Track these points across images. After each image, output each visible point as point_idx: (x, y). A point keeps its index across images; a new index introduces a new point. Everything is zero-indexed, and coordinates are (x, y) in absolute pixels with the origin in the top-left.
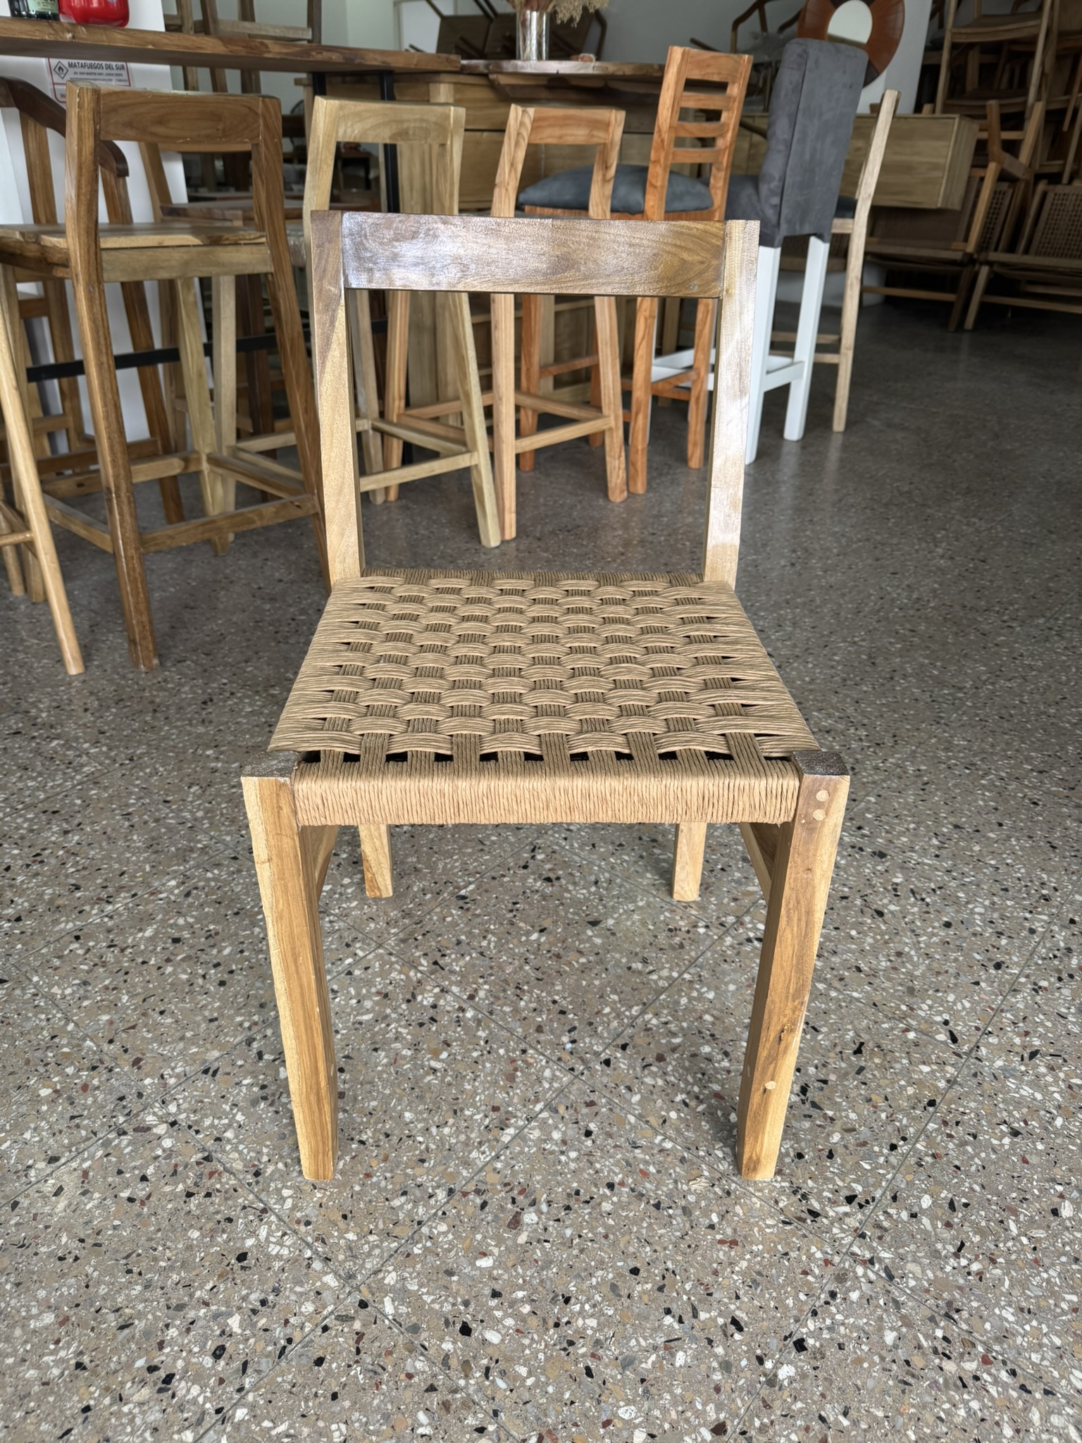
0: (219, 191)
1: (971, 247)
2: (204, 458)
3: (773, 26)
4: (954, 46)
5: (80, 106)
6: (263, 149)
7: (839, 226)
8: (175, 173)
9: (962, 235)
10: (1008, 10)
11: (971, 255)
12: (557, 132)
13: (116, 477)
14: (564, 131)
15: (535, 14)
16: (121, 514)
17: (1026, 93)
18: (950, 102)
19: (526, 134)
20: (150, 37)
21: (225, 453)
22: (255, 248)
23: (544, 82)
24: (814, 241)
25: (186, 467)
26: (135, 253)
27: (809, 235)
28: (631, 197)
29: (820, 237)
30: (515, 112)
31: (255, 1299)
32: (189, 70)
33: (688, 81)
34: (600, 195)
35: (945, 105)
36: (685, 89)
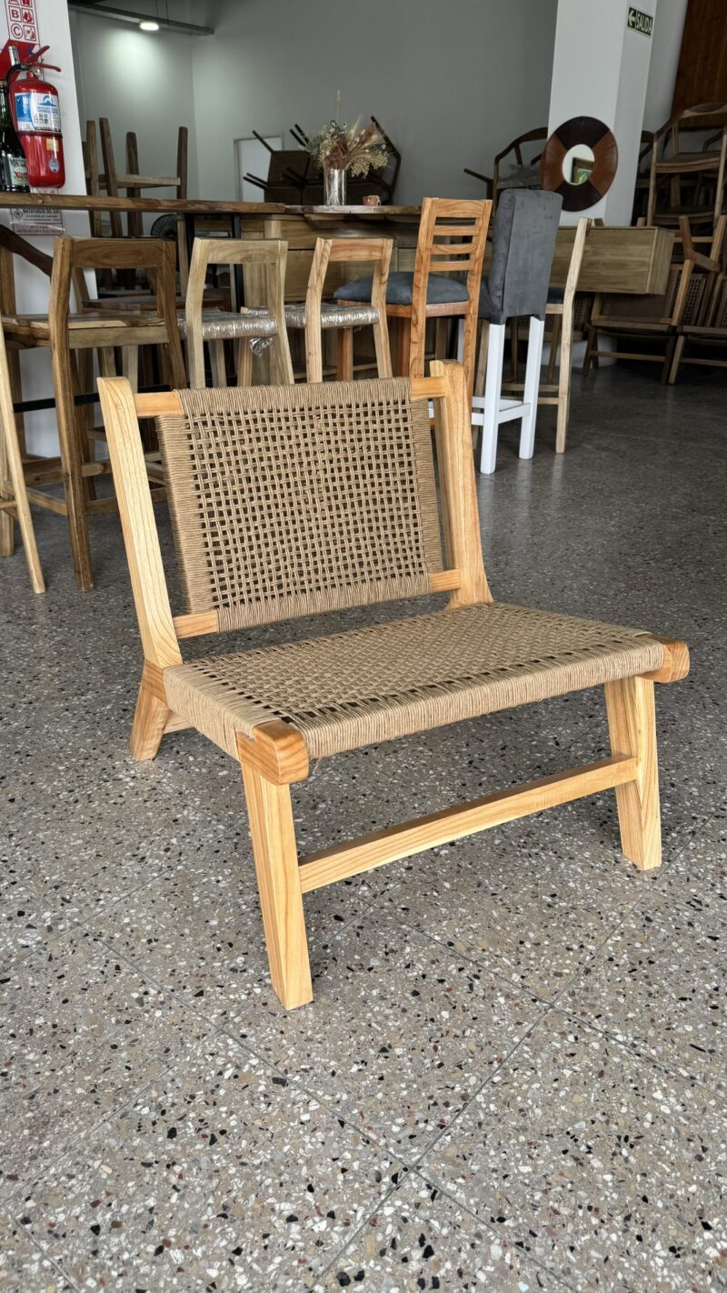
1: (675, 322)
3: (526, 160)
4: (658, 176)
5: (63, 249)
6: (164, 271)
7: (552, 309)
9: (668, 314)
10: (700, 149)
11: (675, 328)
12: (348, 253)
13: (72, 466)
14: (353, 253)
15: (336, 172)
16: (74, 489)
17: (713, 210)
18: (658, 216)
19: (327, 255)
22: (158, 328)
24: (532, 319)
25: (105, 470)
26: (87, 332)
27: (530, 316)
28: (404, 293)
29: (537, 317)
30: (320, 243)
31: (183, 833)
32: (95, 213)
33: (438, 219)
34: (378, 293)
35: (654, 218)
36: (436, 224)
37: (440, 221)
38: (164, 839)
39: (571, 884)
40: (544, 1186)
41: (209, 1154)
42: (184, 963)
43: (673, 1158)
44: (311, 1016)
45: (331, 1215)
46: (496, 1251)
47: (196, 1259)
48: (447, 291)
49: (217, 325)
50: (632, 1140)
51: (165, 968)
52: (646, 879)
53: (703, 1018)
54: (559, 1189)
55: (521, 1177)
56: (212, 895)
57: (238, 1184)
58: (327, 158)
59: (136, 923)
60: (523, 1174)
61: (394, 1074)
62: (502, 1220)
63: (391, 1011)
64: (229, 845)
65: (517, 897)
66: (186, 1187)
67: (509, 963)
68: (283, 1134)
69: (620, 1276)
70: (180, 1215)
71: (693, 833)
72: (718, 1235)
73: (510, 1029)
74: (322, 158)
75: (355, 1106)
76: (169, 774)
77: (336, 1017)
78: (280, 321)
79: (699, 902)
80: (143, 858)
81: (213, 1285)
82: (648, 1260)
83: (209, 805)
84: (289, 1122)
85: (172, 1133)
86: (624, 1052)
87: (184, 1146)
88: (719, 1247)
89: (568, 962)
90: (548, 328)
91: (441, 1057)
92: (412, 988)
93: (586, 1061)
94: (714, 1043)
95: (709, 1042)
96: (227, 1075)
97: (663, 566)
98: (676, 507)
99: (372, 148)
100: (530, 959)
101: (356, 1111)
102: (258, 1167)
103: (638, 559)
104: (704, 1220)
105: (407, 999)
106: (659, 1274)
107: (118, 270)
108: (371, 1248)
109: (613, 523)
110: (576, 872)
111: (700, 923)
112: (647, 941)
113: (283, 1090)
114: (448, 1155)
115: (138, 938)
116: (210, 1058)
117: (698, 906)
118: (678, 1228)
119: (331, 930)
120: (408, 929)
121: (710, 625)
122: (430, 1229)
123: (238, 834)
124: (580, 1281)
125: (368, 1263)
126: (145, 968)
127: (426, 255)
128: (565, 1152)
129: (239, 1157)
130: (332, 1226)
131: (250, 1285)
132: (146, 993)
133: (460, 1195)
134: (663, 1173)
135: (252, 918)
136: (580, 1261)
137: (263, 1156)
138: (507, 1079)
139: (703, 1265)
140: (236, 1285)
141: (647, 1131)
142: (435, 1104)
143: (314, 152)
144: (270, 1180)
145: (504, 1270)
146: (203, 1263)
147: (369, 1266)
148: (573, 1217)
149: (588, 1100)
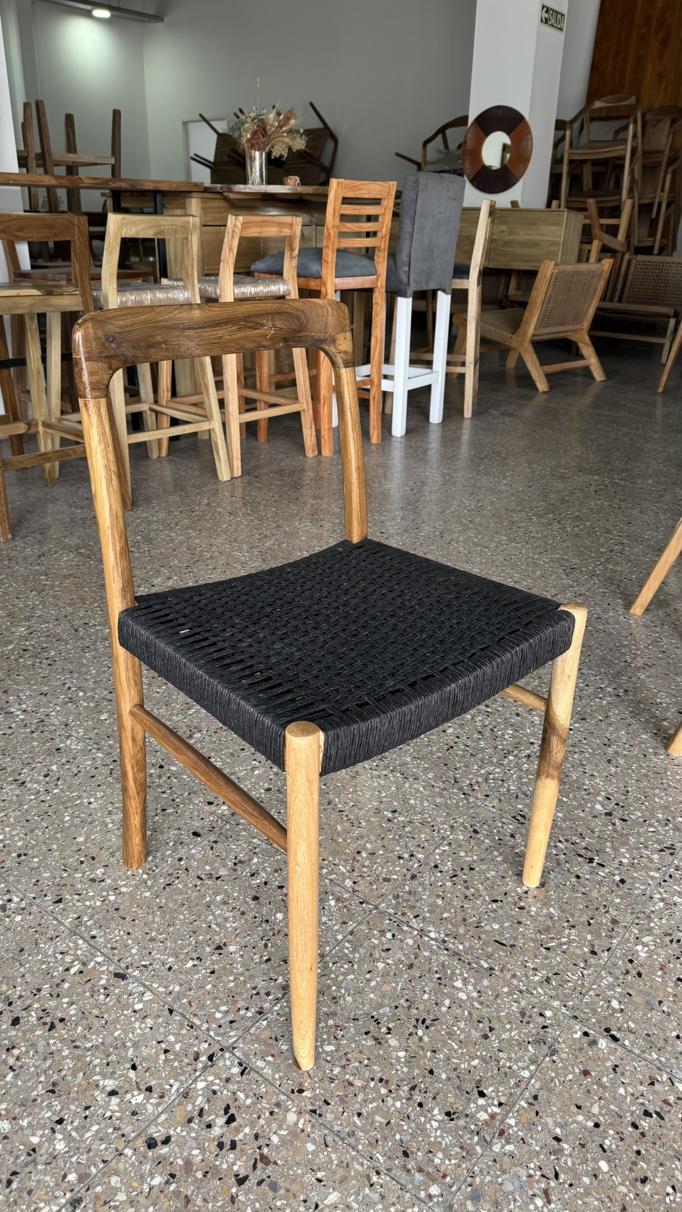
0: (51, 261)
2: (40, 423)
4: (571, 162)
6: (77, 243)
7: (459, 284)
8: (23, 250)
10: (611, 137)
12: (260, 230)
14: (264, 229)
15: (257, 154)
17: (620, 194)
18: (570, 199)
19: (238, 231)
20: (12, 177)
21: (54, 421)
22: (72, 297)
23: (260, 197)
24: (440, 294)
25: (29, 429)
26: (3, 300)
27: (437, 290)
28: (314, 267)
29: (444, 291)
30: (231, 219)
31: (64, 761)
32: (32, 189)
33: (344, 199)
34: (290, 267)
35: (567, 201)
36: (343, 203)
37: (346, 201)
38: (45, 766)
39: (412, 802)
40: (344, 1062)
41: (46, 1039)
42: (48, 874)
43: (462, 1037)
44: (157, 919)
45: (149, 1089)
46: (292, 1117)
47: (22, 1128)
48: (355, 265)
49: (131, 295)
50: (428, 1022)
51: (30, 879)
52: (480, 796)
53: (509, 918)
54: (357, 1064)
55: (324, 1055)
56: (83, 815)
57: (69, 1063)
58: (248, 141)
59: (9, 839)
60: (326, 1052)
61: (224, 969)
62: (301, 1091)
63: (231, 914)
64: (105, 771)
65: (361, 813)
66: (21, 1067)
67: (344, 871)
68: (116, 1020)
69: (398, 1137)
70: (13, 1091)
71: (529, 756)
72: (490, 1101)
73: (336, 928)
74: (244, 140)
75: (185, 996)
76: (58, 708)
77: (180, 920)
78: (193, 291)
79: (524, 817)
80: (24, 783)
81: (34, 1150)
82: (425, 1123)
83: (92, 735)
84: (123, 1011)
85: (16, 1022)
86: (435, 947)
87: (24, 1033)
88: (490, 1111)
89: (397, 869)
90: (453, 301)
91: (270, 953)
92: (254, 893)
93: (400, 955)
94: (516, 938)
95: (511, 938)
96: (73, 971)
97: (543, 521)
98: (564, 468)
99: (290, 131)
100: (364, 867)
101: (185, 1001)
102: (89, 1050)
103: (523, 515)
104: (480, 1089)
105: (247, 903)
106: (433, 1134)
107: (55, 243)
108: (180, 1115)
109: (505, 482)
110: (418, 791)
111: (521, 834)
112: (471, 851)
113: (122, 983)
114: (262, 1037)
115: (9, 853)
116: (59, 956)
117: (522, 820)
118: (456, 1096)
119: (188, 844)
120: (259, 842)
121: (576, 574)
122: (236, 1100)
123: (114, 761)
124: (363, 1141)
125: (175, 1130)
126: (11, 879)
127: (333, 232)
128: (367, 1033)
129: (73, 1041)
130: (147, 1099)
131: (67, 1149)
132: (10, 901)
133: (268, 1071)
134: (451, 1049)
135: (116, 835)
136: (363, 1125)
137: (96, 1040)
138: (326, 972)
139: (473, 1127)
140: (54, 1149)
141: (443, 1015)
142: (258, 993)
143: (236, 135)
144: (98, 1060)
145: (296, 1133)
146: (26, 1132)
147: (177, 1132)
148: (364, 1088)
149: (395, 988)
